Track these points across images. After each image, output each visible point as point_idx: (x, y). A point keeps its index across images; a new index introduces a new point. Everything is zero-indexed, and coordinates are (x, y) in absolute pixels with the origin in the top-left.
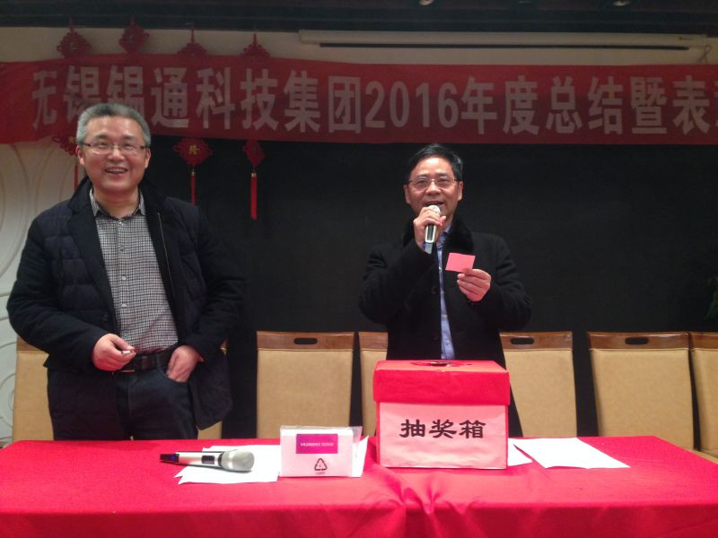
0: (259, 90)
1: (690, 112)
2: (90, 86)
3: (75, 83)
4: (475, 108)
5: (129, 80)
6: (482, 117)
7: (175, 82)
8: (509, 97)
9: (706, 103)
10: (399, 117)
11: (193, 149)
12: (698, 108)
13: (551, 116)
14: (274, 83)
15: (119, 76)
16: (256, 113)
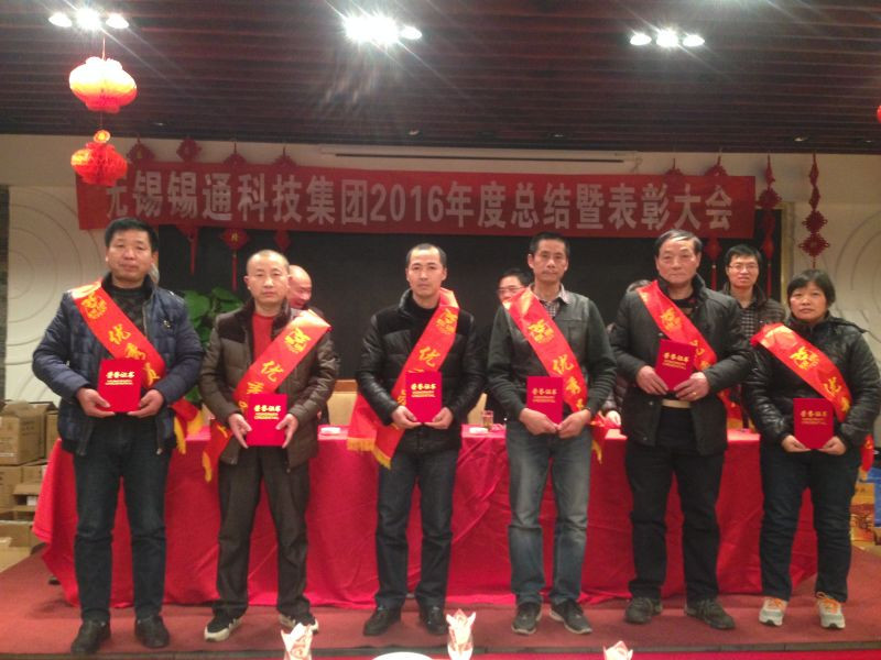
0: (287, 191)
1: (622, 212)
2: (153, 186)
3: (141, 184)
4: (457, 207)
5: (185, 183)
6: (462, 213)
7: (221, 184)
8: (483, 198)
9: (634, 205)
10: (397, 212)
11: (235, 237)
12: (627, 209)
13: (515, 214)
14: (299, 185)
15: (177, 180)
16: (284, 209)
